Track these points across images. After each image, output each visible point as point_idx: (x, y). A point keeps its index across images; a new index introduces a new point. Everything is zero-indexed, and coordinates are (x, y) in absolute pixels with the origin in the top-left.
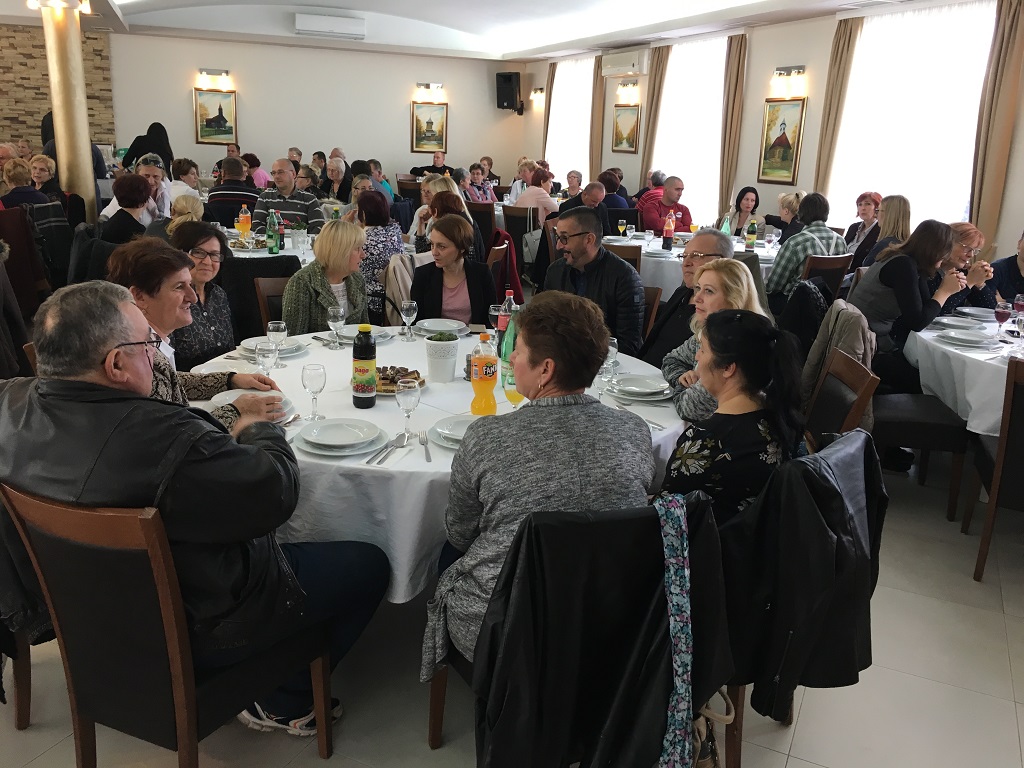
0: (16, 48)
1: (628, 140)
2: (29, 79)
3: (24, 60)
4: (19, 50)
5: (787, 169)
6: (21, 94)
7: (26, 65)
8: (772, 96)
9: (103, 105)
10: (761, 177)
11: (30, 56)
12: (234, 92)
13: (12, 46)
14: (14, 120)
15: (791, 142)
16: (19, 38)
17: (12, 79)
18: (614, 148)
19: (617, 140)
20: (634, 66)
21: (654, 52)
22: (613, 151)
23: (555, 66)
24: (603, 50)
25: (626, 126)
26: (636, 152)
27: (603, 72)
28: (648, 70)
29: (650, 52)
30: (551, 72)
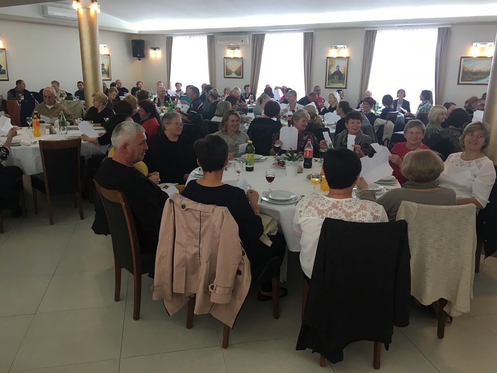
1: (236, 73)
5: (343, 83)
8: (330, 56)
10: (327, 86)
12: (4, 49)
15: (343, 73)
18: (225, 76)
19: (228, 73)
20: (242, 41)
21: (254, 36)
22: (225, 77)
23: (171, 38)
24: (214, 33)
25: (234, 67)
26: (242, 78)
27: (218, 43)
28: (249, 43)
29: (251, 36)
30: (169, 41)
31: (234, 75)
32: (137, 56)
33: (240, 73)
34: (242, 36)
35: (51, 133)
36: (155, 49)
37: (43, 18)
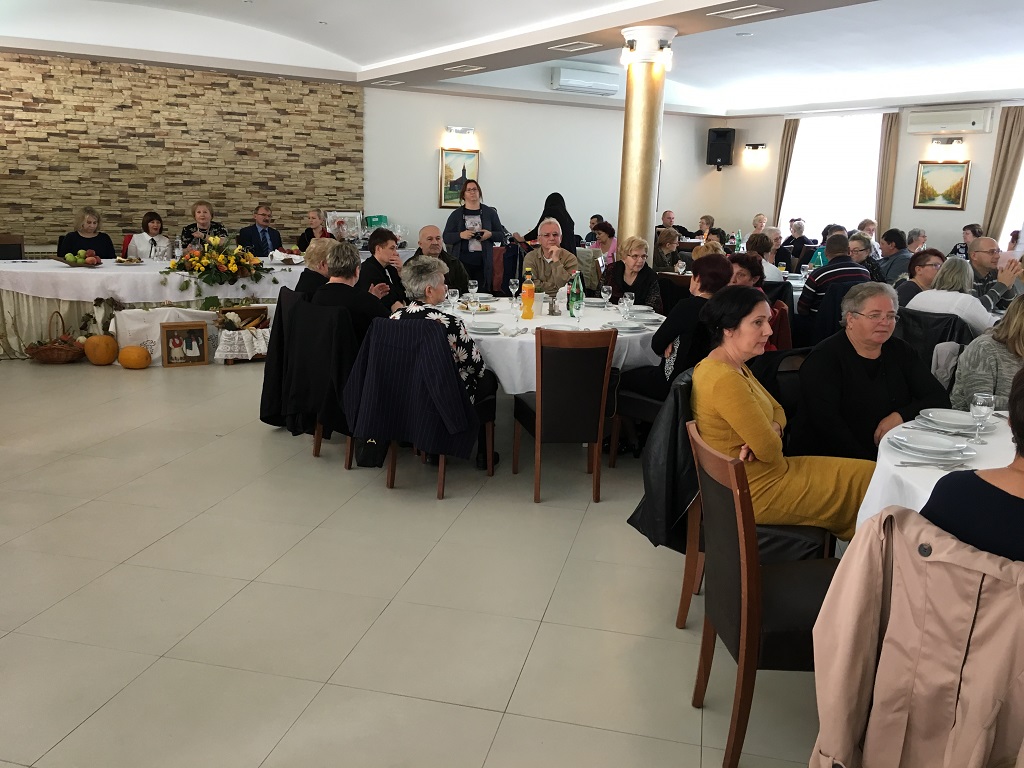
0: (270, 103)
1: (946, 196)
2: (281, 138)
3: (277, 117)
4: (274, 105)
6: (272, 155)
7: (279, 122)
9: (353, 168)
11: (284, 112)
12: (477, 152)
13: (267, 100)
14: (263, 185)
16: (274, 90)
17: (264, 138)
18: (918, 204)
19: (924, 198)
20: (974, 124)
21: (1007, 112)
22: (915, 207)
23: (796, 122)
24: (902, 108)
25: (942, 182)
26: (962, 209)
27: (908, 127)
28: (991, 127)
29: (998, 113)
30: (791, 128)
31: (940, 202)
32: (715, 163)
33: (956, 198)
34: (975, 114)
35: (552, 312)
36: (755, 147)
37: (550, 91)
